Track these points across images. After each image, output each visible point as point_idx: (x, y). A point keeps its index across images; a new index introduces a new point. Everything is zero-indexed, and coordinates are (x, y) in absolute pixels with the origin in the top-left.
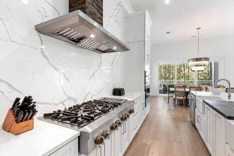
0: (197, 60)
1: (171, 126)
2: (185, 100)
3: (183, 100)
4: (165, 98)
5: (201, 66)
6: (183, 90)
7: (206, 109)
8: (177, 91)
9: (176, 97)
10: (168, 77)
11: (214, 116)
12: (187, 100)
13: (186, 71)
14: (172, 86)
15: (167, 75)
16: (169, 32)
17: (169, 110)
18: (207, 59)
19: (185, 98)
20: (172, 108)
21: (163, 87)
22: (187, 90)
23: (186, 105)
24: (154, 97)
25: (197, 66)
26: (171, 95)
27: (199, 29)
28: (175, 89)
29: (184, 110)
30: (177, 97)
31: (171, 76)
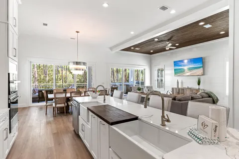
0: (77, 63)
1: (53, 145)
2: (66, 107)
3: (63, 108)
4: (41, 108)
5: (80, 69)
6: (63, 95)
7: (90, 117)
8: (57, 98)
9: (56, 105)
10: (43, 79)
11: (99, 123)
12: (68, 107)
13: (64, 72)
14: (51, 92)
15: (42, 77)
16: (46, 25)
17: (48, 123)
18: (84, 64)
19: (66, 104)
20: (52, 119)
21: (37, 94)
22: (68, 95)
23: (67, 112)
24: (24, 109)
25: (77, 69)
26: (49, 103)
27: (77, 32)
28: (55, 96)
29: (65, 118)
30: (58, 105)
31: (47, 78)
